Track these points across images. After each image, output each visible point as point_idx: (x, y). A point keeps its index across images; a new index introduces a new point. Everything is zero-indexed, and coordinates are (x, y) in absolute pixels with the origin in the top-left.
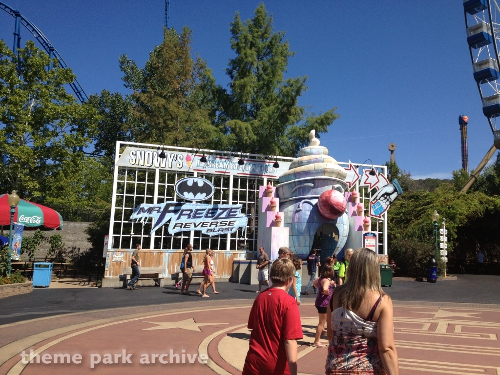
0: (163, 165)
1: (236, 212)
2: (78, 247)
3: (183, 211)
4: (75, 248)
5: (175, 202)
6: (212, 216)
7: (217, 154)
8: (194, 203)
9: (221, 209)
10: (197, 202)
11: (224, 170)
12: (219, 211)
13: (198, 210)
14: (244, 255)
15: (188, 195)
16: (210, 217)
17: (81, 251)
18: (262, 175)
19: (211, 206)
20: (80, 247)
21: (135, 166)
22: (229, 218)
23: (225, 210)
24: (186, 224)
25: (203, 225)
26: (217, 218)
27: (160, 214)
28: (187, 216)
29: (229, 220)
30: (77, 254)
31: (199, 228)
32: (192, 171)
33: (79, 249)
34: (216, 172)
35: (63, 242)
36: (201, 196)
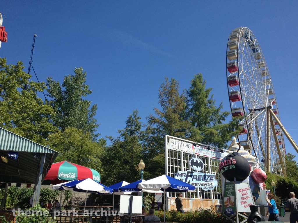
0: (184, 150)
1: (213, 178)
2: (80, 197)
3: (194, 176)
4: (79, 198)
5: (190, 171)
6: (205, 180)
7: (203, 146)
8: (197, 172)
9: (208, 176)
10: (198, 172)
11: (206, 155)
12: (207, 177)
13: (199, 176)
14: (219, 202)
15: (195, 168)
16: (204, 180)
17: (82, 200)
18: (220, 159)
19: (203, 174)
20: (82, 197)
21: (174, 149)
22: (211, 181)
23: (209, 176)
24: (196, 183)
25: (202, 184)
26: (206, 181)
27: (185, 177)
28: (195, 179)
29: (211, 182)
30: (80, 202)
31: (201, 186)
32: (195, 154)
33: (81, 198)
34: (204, 155)
35: (72, 194)
36: (199, 168)
